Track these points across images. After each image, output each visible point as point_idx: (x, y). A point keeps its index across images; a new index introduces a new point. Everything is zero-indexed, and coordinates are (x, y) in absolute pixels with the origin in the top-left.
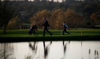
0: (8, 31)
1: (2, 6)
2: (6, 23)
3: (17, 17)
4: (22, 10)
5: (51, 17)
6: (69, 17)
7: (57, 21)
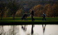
0: (15, 18)
1: (12, 2)
2: (15, 13)
3: (21, 9)
4: (25, 4)
5: (43, 9)
6: (55, 9)
7: (47, 12)
